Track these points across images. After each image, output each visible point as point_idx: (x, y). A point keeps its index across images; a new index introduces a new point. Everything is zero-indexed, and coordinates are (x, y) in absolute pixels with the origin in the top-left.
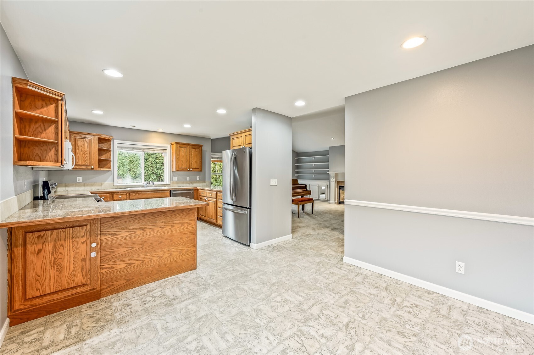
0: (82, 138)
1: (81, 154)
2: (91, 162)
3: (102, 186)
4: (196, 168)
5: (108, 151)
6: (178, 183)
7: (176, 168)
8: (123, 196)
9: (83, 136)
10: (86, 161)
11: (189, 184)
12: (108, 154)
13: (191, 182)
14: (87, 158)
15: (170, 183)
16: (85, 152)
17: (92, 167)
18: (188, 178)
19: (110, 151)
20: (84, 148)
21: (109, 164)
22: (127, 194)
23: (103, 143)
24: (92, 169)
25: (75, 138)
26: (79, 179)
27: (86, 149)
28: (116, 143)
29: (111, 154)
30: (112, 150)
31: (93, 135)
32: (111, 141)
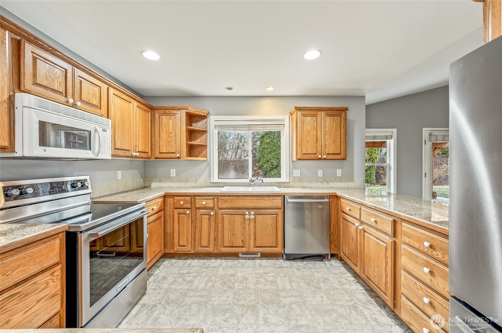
0: (167, 114)
1: (166, 138)
2: (176, 148)
4: (334, 154)
5: (204, 132)
6: (302, 182)
7: (297, 155)
8: (209, 201)
9: (167, 111)
10: (171, 146)
11: (322, 183)
12: (204, 137)
13: (325, 179)
14: (172, 143)
15: (288, 181)
16: (170, 134)
17: (178, 155)
18: (320, 173)
19: (206, 132)
20: (169, 129)
21: (205, 151)
22: (214, 199)
24: (178, 158)
25: (160, 116)
26: (173, 172)
27: (171, 131)
28: (212, 120)
29: (207, 137)
30: (208, 131)
31: (179, 109)
32: (207, 118)
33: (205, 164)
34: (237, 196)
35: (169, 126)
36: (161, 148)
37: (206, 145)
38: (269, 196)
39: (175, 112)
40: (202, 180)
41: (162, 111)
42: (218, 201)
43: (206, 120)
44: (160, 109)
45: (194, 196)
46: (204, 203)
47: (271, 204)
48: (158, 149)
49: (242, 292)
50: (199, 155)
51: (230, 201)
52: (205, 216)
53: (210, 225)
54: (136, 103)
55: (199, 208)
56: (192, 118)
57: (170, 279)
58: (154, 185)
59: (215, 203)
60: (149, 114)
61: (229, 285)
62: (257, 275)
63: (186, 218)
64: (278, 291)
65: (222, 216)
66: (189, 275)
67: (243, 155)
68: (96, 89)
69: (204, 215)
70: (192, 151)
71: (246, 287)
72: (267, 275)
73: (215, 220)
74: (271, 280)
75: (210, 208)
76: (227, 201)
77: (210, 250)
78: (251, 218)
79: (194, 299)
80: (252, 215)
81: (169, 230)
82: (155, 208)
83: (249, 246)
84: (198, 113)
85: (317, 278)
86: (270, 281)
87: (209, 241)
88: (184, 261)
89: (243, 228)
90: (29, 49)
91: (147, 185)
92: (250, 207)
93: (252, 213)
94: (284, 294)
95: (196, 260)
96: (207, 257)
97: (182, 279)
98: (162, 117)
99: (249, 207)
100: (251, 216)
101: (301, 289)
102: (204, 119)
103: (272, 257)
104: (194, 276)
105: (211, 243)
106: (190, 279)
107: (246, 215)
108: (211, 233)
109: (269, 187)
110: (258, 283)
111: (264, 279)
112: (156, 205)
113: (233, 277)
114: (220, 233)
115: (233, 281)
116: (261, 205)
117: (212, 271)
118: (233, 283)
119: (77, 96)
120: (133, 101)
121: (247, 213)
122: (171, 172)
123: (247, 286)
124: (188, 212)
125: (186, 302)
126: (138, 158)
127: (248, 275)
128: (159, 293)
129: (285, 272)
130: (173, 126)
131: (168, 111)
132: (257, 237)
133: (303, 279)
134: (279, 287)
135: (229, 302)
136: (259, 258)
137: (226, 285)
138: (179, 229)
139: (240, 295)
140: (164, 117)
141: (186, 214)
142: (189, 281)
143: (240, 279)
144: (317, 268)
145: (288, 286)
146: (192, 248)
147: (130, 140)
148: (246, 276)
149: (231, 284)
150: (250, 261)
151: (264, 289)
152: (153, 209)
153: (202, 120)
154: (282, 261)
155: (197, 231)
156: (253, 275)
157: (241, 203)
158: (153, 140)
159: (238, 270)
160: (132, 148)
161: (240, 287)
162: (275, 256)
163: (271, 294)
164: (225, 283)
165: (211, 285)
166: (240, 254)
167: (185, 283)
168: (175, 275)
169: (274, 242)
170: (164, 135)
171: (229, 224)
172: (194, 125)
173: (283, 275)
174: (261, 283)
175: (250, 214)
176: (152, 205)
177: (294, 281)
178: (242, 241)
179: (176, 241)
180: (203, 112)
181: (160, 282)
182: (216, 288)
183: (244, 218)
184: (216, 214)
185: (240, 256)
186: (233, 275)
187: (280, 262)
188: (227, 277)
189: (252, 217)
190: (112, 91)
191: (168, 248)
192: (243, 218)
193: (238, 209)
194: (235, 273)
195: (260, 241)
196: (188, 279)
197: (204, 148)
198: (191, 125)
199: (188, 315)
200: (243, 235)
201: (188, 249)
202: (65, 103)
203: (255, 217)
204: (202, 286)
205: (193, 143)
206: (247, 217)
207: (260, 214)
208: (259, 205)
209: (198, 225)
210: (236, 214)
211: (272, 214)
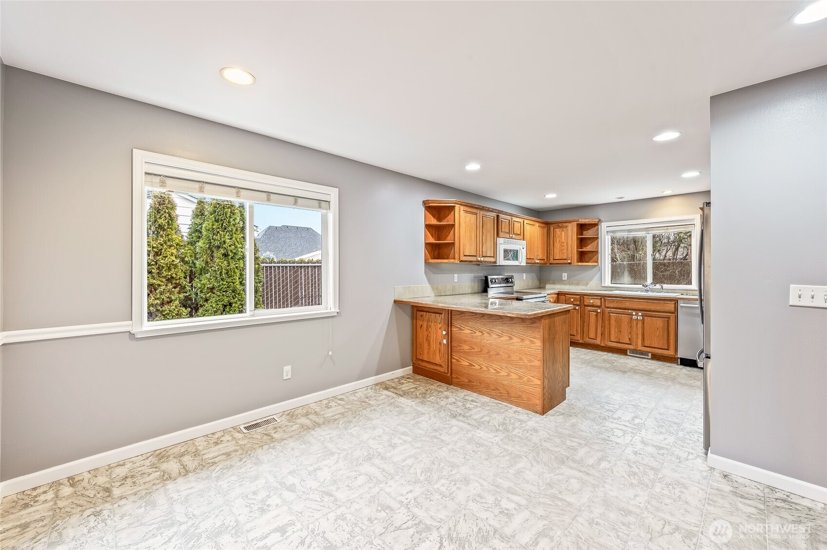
0: (560, 227)
1: (559, 247)
2: (568, 255)
3: (588, 286)
5: (595, 239)
8: (596, 300)
9: (560, 225)
10: (563, 254)
12: (595, 243)
14: (564, 251)
16: (562, 243)
17: (569, 261)
19: (597, 238)
20: (562, 239)
21: (596, 257)
22: (601, 299)
23: (589, 229)
24: (570, 263)
25: (554, 229)
27: (563, 241)
28: (604, 227)
29: (598, 243)
30: (599, 237)
31: (571, 222)
32: (598, 226)
33: (596, 269)
34: (624, 298)
35: (562, 237)
36: (555, 255)
37: (597, 251)
38: (661, 300)
39: (567, 224)
40: (593, 283)
41: (556, 225)
44: (554, 223)
45: (582, 296)
46: (592, 301)
47: (662, 308)
48: (552, 256)
50: (590, 261)
51: (616, 302)
53: (597, 321)
54: (537, 224)
55: (587, 306)
56: (582, 227)
58: (547, 286)
59: (602, 302)
60: (545, 230)
61: (609, 362)
63: (575, 313)
69: (592, 312)
70: (583, 257)
73: (603, 318)
74: (651, 368)
75: (597, 306)
76: (614, 301)
77: (598, 342)
78: (639, 319)
80: (640, 316)
83: (637, 345)
84: (588, 222)
87: (596, 334)
89: (631, 327)
91: (542, 286)
92: (638, 309)
93: (640, 314)
98: (556, 230)
102: (595, 227)
105: (598, 336)
107: (633, 315)
108: (598, 328)
111: (645, 367)
113: (615, 361)
114: (607, 329)
116: (651, 307)
122: (563, 276)
124: (577, 308)
126: (539, 264)
130: (565, 236)
132: (645, 337)
136: (649, 359)
140: (557, 230)
141: (576, 309)
146: (581, 339)
150: (637, 359)
153: (593, 228)
155: (585, 324)
157: (628, 304)
158: (548, 249)
160: (536, 257)
164: (606, 361)
166: (628, 351)
169: (665, 344)
170: (557, 245)
171: (616, 322)
172: (585, 232)
175: (637, 315)
176: (550, 298)
178: (629, 339)
180: (593, 221)
183: (631, 318)
184: (603, 312)
185: (628, 353)
190: (526, 221)
193: (626, 309)
194: (618, 360)
195: (649, 341)
197: (595, 254)
198: (582, 235)
200: (630, 333)
201: (577, 338)
202: (510, 238)
203: (643, 319)
205: (584, 249)
206: (634, 317)
207: (649, 316)
208: (648, 308)
209: (586, 319)
210: (624, 314)
211: (663, 318)
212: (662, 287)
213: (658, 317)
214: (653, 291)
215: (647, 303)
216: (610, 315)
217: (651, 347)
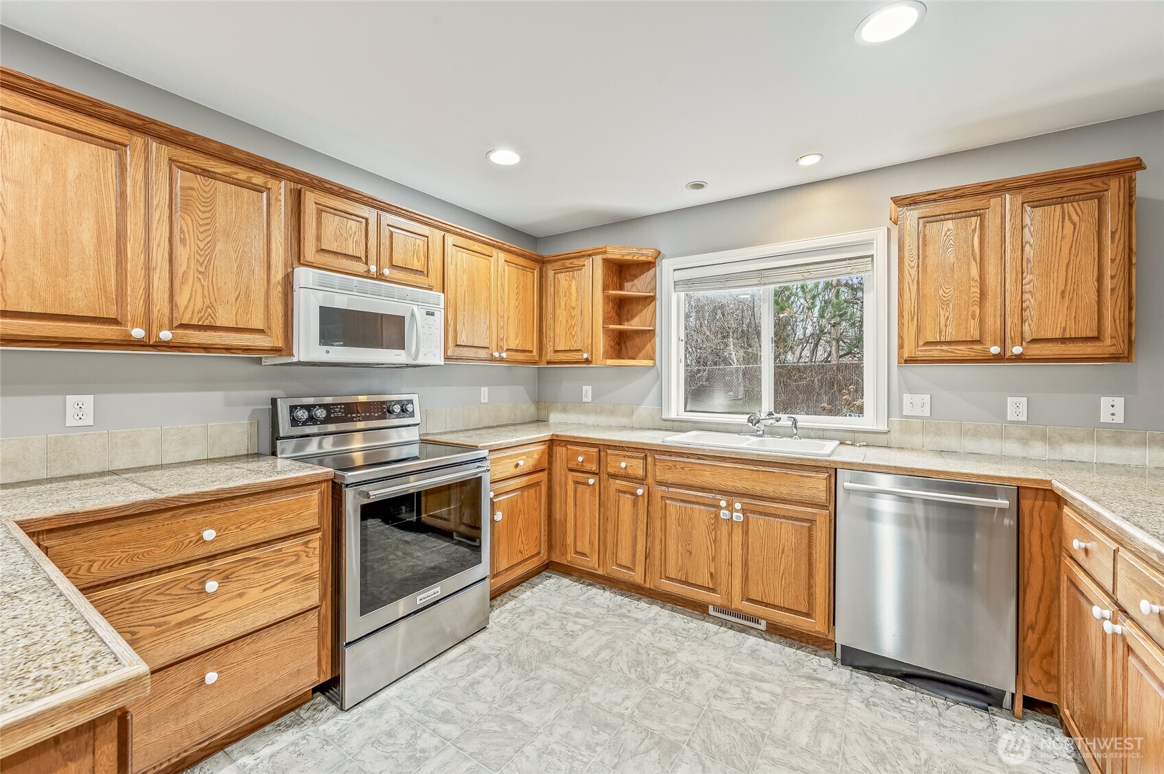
0: (566, 269)
1: (565, 322)
2: (583, 340)
4: (1063, 340)
5: (649, 301)
6: (938, 432)
7: (901, 347)
8: (634, 462)
10: (573, 337)
11: (1024, 441)
12: (647, 312)
13: (1034, 430)
14: (575, 330)
15: (884, 428)
16: (572, 311)
17: (585, 356)
18: (1016, 407)
19: (653, 298)
20: (571, 301)
21: (649, 345)
22: (645, 457)
23: (635, 277)
24: (587, 361)
25: (555, 274)
26: (587, 391)
27: (574, 304)
28: (667, 271)
29: (655, 311)
30: (658, 296)
31: (590, 255)
32: (655, 266)
33: (650, 376)
34: (700, 457)
35: (570, 294)
36: (557, 341)
37: (654, 331)
38: (789, 466)
39: (582, 261)
40: (645, 411)
41: (559, 263)
42: (655, 465)
43: (652, 271)
44: (555, 261)
45: (603, 448)
46: (623, 465)
47: (793, 489)
48: (551, 343)
49: (666, 699)
50: (638, 355)
51: (682, 468)
52: (627, 496)
53: (635, 520)
54: (502, 256)
55: (614, 476)
56: (621, 271)
57: (540, 616)
58: (554, 417)
59: (649, 467)
60: (533, 273)
61: (645, 671)
62: (728, 675)
63: (588, 494)
64: (763, 736)
65: (663, 502)
66: (577, 619)
67: (834, 352)
68: (420, 242)
69: (625, 492)
70: (623, 346)
71: (683, 692)
72: (758, 684)
74: (761, 702)
75: (636, 478)
76: (674, 465)
77: (637, 577)
78: (734, 518)
79: (559, 673)
80: (737, 511)
81: (558, 515)
82: (521, 463)
83: (729, 594)
84: (629, 258)
85: (924, 755)
86: (756, 703)
87: (634, 555)
88: (585, 589)
89: (715, 541)
90: (311, 199)
91: (542, 417)
92: (733, 490)
93: (738, 506)
94: (777, 753)
95: (607, 594)
96: (634, 592)
97: (559, 623)
98: (559, 275)
99: (729, 489)
100: (735, 514)
101: (840, 763)
102: (648, 270)
103: (802, 642)
104: (585, 626)
105: (637, 561)
106: (573, 629)
107: (722, 508)
108: (639, 537)
109: (814, 441)
110: (719, 693)
111: (743, 691)
112: (525, 457)
113: (664, 657)
114: (657, 542)
115: (660, 665)
116: (765, 487)
117: (628, 627)
118: (657, 672)
119: (385, 259)
120: (495, 252)
121: (723, 504)
122: (584, 392)
123: (686, 691)
124: (591, 481)
125: (539, 672)
126: (508, 361)
127: (706, 667)
128: (507, 637)
129: (817, 695)
130: (577, 292)
131: (569, 263)
132: (750, 572)
133: (869, 739)
134: (773, 729)
135: (623, 712)
136: (760, 634)
137: (639, 669)
138: (576, 516)
139: (657, 706)
140: (561, 276)
141: (589, 485)
142: (571, 633)
143: (680, 667)
144: (948, 724)
145: (803, 738)
146: (601, 564)
147: (490, 328)
148: (698, 665)
149: (651, 672)
150: (731, 632)
151: (728, 715)
152: (517, 466)
153: (643, 273)
154: (828, 662)
155: (610, 526)
156: (718, 672)
157: (707, 477)
159: (686, 644)
160: (494, 342)
161: (669, 687)
162: (810, 641)
163: (737, 737)
164: (639, 663)
165: (608, 658)
166: (711, 608)
167: (561, 634)
168: (552, 612)
169: (802, 599)
170: (562, 314)
171: (679, 525)
173: (804, 700)
174: (728, 699)
175: (730, 507)
176: (517, 456)
177: (832, 732)
178: (711, 574)
179: (570, 540)
180: (642, 255)
181: (519, 616)
182: (614, 667)
183: (717, 517)
184: (650, 495)
185: (711, 612)
186: (667, 653)
187: (823, 665)
188: (651, 653)
189: (738, 517)
190: (450, 239)
191: (558, 551)
192: (713, 516)
193: (703, 489)
194: (675, 650)
195: (761, 587)
196: (571, 627)
197: (648, 338)
198: (621, 288)
199: (529, 699)
200: (714, 559)
201: (591, 563)
202: (365, 274)
203: (746, 522)
204: (586, 652)
205: (625, 327)
206: (724, 514)
207: (761, 513)
208: (758, 488)
209: (611, 514)
210: (698, 503)
211: (797, 519)
212: (795, 421)
213: (784, 517)
214: (773, 432)
215: (755, 476)
216: (666, 503)
217: (767, 605)
